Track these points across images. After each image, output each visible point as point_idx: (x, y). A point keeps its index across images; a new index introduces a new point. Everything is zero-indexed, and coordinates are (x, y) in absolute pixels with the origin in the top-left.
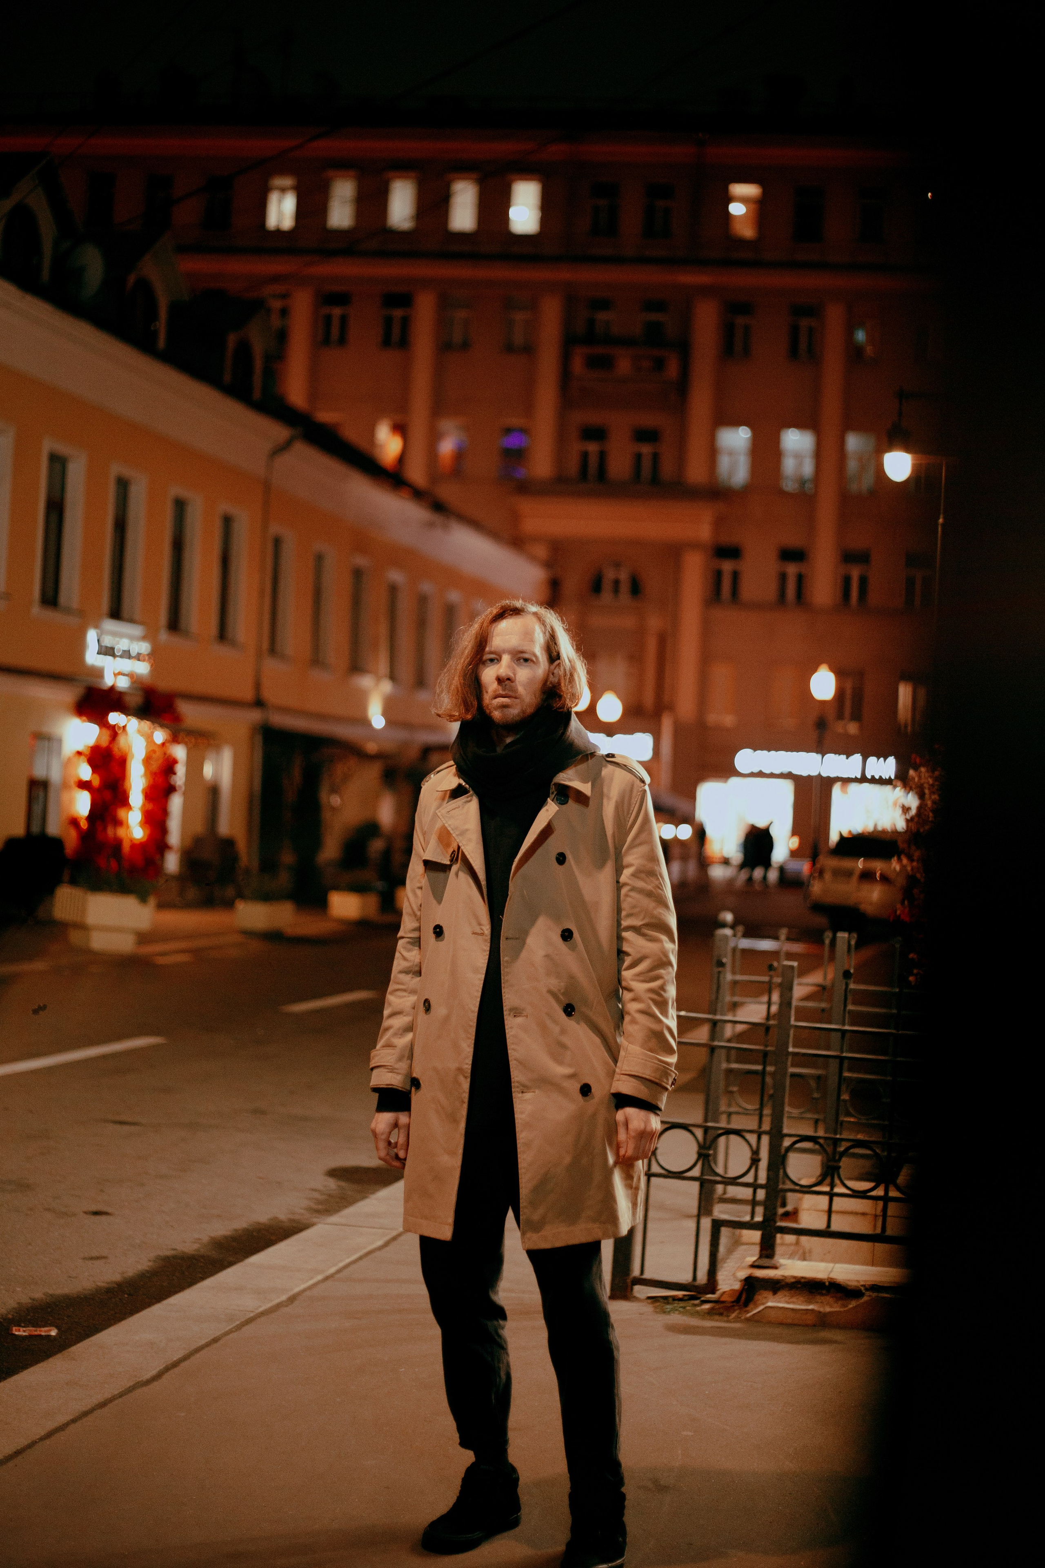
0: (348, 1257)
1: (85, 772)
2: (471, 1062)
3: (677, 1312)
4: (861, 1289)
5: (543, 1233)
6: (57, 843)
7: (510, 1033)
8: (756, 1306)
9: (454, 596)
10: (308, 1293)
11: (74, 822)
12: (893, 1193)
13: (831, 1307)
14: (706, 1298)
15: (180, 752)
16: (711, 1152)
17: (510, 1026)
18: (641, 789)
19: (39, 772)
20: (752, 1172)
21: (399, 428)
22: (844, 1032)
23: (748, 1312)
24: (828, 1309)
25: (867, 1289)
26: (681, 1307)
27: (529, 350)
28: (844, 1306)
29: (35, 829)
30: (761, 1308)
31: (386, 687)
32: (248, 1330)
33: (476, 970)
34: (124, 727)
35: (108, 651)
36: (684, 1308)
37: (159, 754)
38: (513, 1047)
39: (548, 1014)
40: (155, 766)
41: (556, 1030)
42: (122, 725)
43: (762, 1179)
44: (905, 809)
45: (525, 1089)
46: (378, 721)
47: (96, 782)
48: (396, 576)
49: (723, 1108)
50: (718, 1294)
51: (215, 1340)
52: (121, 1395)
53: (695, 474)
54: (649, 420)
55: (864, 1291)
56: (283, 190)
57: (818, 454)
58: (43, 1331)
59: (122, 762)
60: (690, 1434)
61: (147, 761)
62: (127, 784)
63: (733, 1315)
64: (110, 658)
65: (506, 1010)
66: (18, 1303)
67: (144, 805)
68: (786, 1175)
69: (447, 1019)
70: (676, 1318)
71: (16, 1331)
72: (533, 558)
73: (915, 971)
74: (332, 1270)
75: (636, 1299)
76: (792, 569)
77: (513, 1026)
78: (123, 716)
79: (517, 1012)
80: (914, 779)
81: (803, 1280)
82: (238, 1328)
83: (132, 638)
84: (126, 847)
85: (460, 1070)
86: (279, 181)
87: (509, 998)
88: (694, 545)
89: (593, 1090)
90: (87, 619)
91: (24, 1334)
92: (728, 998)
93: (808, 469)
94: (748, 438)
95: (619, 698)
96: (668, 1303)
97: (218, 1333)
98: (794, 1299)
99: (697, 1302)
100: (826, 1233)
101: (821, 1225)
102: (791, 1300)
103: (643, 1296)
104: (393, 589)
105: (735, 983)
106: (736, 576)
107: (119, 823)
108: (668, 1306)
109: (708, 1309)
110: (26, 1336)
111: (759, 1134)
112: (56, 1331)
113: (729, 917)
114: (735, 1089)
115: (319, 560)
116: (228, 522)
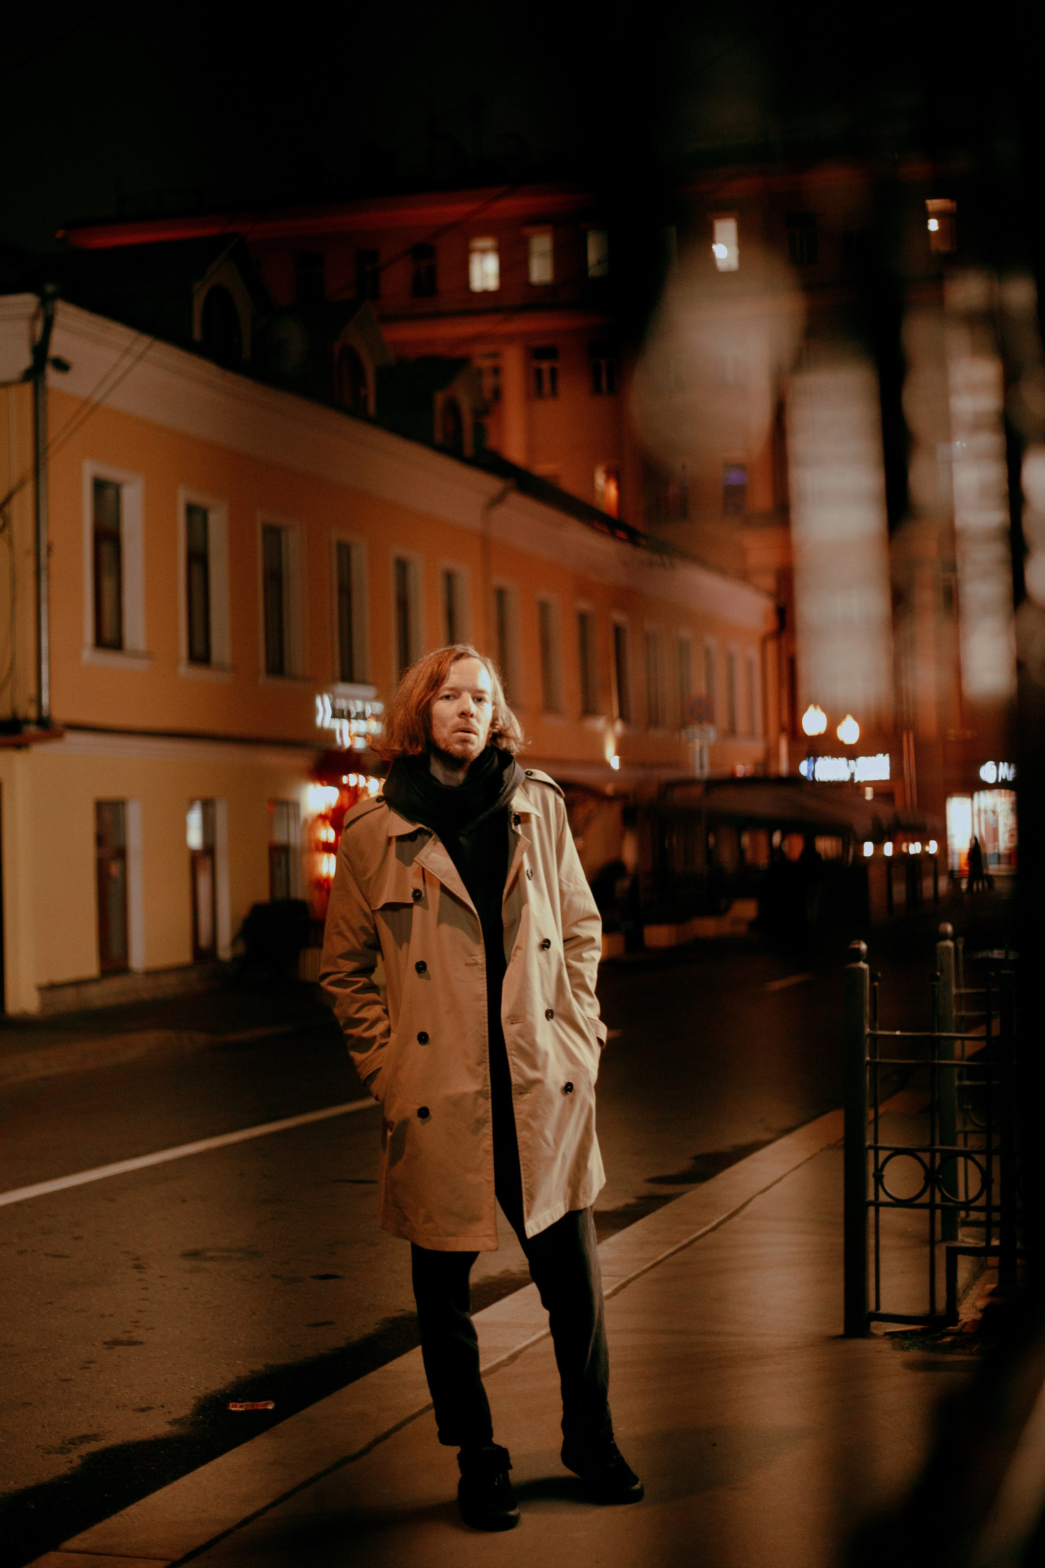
1: (329, 835)
3: (917, 1348)
6: (304, 907)
9: (686, 633)
10: (530, 1350)
11: (321, 882)
14: (948, 1330)
19: (280, 837)
20: (986, 1194)
21: (613, 474)
26: (920, 1341)
29: (280, 894)
31: (619, 727)
34: (364, 788)
35: (338, 714)
36: (923, 1342)
42: (359, 785)
43: (996, 1201)
46: (615, 762)
48: (620, 617)
49: (959, 1127)
50: (960, 1324)
52: (327, 1472)
56: (484, 251)
58: (260, 1405)
63: (975, 1348)
64: (344, 720)
66: (237, 1377)
70: (915, 1355)
71: (232, 1407)
72: (758, 589)
75: (873, 1336)
78: (357, 776)
83: (365, 700)
86: (479, 243)
90: (315, 686)
91: (241, 1409)
95: (857, 721)
96: (907, 1339)
99: (937, 1335)
103: (880, 1332)
104: (618, 631)
108: (907, 1342)
109: (949, 1342)
110: (242, 1411)
111: (988, 1153)
112: (273, 1404)
113: (949, 928)
114: (970, 1107)
115: (543, 608)
116: (450, 579)
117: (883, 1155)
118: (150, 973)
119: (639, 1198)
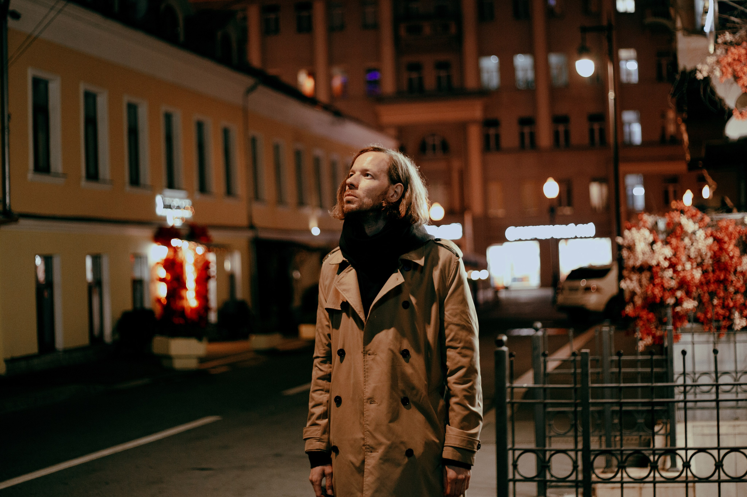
1: (162, 273)
6: (151, 312)
11: (159, 300)
15: (212, 257)
18: (457, 259)
19: (137, 274)
20: (574, 473)
21: (312, 74)
27: (375, 27)
29: (138, 306)
34: (181, 247)
35: (168, 207)
37: (200, 259)
40: (200, 265)
42: (179, 245)
46: (316, 231)
47: (169, 278)
48: (318, 152)
53: (471, 83)
54: (442, 57)
57: (535, 67)
59: (181, 266)
61: (196, 264)
62: (184, 277)
64: (169, 210)
67: (196, 288)
68: (594, 473)
76: (527, 130)
78: (178, 240)
83: (181, 198)
84: (188, 311)
88: (474, 121)
90: (155, 190)
93: (530, 75)
94: (496, 62)
95: (442, 206)
104: (317, 159)
106: (497, 136)
107: (182, 298)
111: (576, 451)
115: (276, 148)
116: (226, 132)
117: (517, 453)
118: (67, 351)
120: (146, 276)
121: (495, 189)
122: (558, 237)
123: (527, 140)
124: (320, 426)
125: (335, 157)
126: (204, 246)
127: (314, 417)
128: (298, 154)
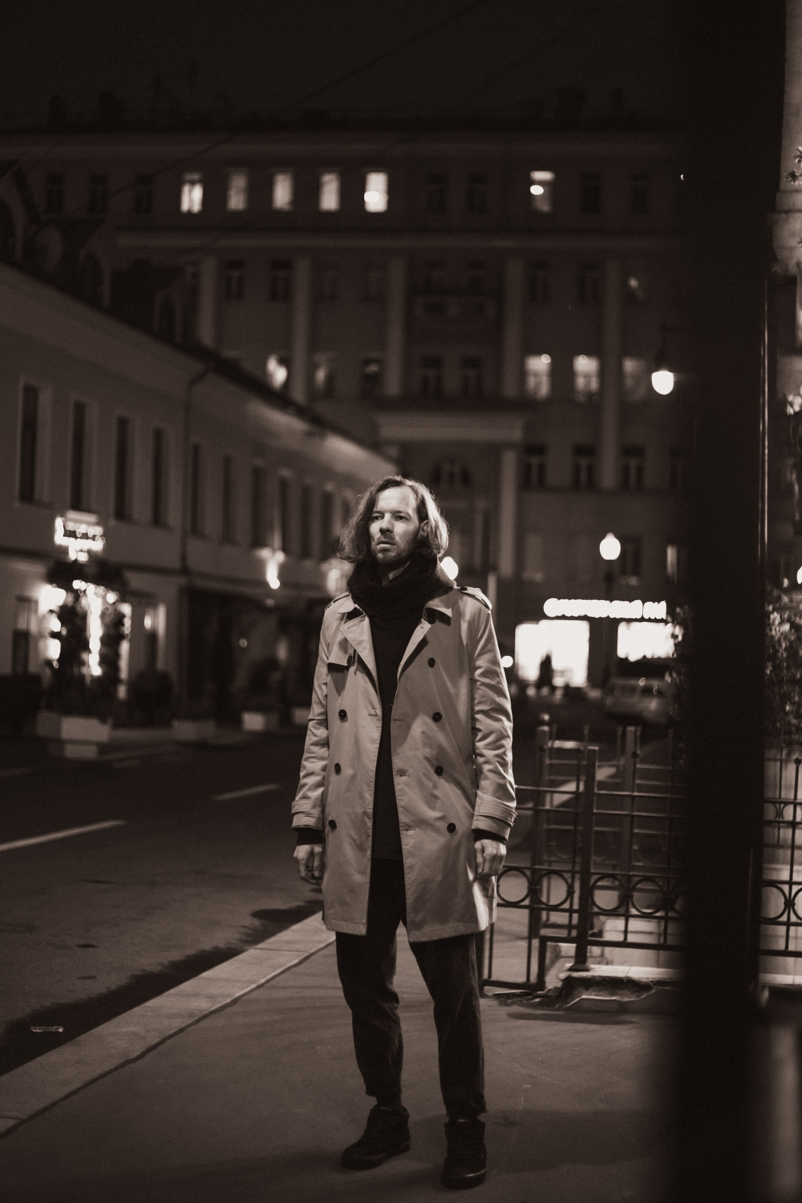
0: (274, 971)
1: (55, 625)
2: (372, 808)
3: (516, 1005)
4: (650, 985)
5: (424, 930)
6: (36, 679)
7: (397, 788)
8: (574, 999)
9: (329, 487)
10: (246, 997)
11: (49, 663)
12: (671, 914)
13: (629, 997)
14: (536, 994)
15: (126, 609)
16: (538, 887)
17: (397, 783)
18: (486, 613)
19: (22, 625)
20: (569, 901)
21: (283, 362)
22: (633, 797)
23: (568, 1003)
24: (626, 999)
25: (654, 984)
26: (519, 1001)
27: (381, 300)
28: (638, 997)
29: (20, 669)
30: (577, 1000)
31: (280, 557)
32: (204, 1024)
33: (373, 741)
34: (85, 591)
35: (71, 534)
36: (521, 1001)
37: (111, 610)
38: (400, 797)
39: (424, 774)
40: (108, 619)
41: (430, 785)
42: (83, 589)
43: (576, 907)
44: (674, 636)
45: (409, 828)
46: (274, 583)
47: (64, 632)
48: (285, 473)
49: (545, 858)
50: (546, 990)
51: (181, 1030)
52: (116, 1069)
53: (510, 390)
54: (473, 351)
55: (652, 986)
56: (193, 183)
57: (602, 373)
58: (53, 1029)
59: (84, 617)
60: (530, 1086)
61: (103, 616)
62: (88, 633)
63: (557, 1006)
64: (73, 539)
65: (394, 772)
66: (34, 1010)
67: (101, 650)
68: (594, 904)
69: (354, 777)
70: (516, 1009)
71: (33, 1029)
72: (387, 458)
73: (684, 757)
74: (263, 981)
76: (584, 462)
77: (400, 783)
78: (83, 583)
79: (402, 773)
80: (680, 614)
81: (607, 979)
82: (197, 1022)
83: (89, 524)
84: (88, 680)
85: (365, 813)
86: (189, 177)
87: (397, 763)
88: (510, 445)
89: (457, 828)
90: (55, 510)
91: (39, 1031)
92: (547, 777)
93: (594, 385)
94: (547, 363)
95: (456, 561)
96: (509, 998)
97: (183, 1025)
98: (601, 993)
99: (530, 997)
100: (624, 944)
101: (620, 938)
102: (599, 994)
103: (491, 994)
104: (284, 484)
105: (552, 766)
106: (542, 468)
107: (82, 663)
108: (509, 1001)
109: (539, 1002)
110: (41, 1032)
111: (573, 873)
112: (63, 1028)
113: (546, 717)
114: (553, 844)
115: (228, 462)
116: (158, 435)
119: (307, 902)
120: (34, 628)
121: (533, 542)
122: (618, 617)
123: (583, 476)
124: (310, 799)
125: (309, 481)
126: (116, 593)
127: (306, 787)
128: (257, 474)
